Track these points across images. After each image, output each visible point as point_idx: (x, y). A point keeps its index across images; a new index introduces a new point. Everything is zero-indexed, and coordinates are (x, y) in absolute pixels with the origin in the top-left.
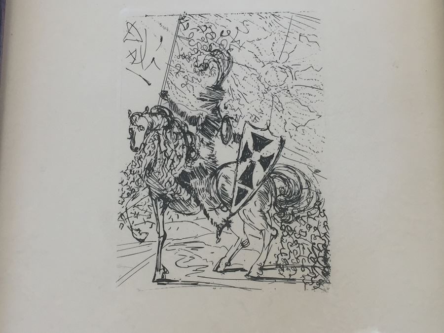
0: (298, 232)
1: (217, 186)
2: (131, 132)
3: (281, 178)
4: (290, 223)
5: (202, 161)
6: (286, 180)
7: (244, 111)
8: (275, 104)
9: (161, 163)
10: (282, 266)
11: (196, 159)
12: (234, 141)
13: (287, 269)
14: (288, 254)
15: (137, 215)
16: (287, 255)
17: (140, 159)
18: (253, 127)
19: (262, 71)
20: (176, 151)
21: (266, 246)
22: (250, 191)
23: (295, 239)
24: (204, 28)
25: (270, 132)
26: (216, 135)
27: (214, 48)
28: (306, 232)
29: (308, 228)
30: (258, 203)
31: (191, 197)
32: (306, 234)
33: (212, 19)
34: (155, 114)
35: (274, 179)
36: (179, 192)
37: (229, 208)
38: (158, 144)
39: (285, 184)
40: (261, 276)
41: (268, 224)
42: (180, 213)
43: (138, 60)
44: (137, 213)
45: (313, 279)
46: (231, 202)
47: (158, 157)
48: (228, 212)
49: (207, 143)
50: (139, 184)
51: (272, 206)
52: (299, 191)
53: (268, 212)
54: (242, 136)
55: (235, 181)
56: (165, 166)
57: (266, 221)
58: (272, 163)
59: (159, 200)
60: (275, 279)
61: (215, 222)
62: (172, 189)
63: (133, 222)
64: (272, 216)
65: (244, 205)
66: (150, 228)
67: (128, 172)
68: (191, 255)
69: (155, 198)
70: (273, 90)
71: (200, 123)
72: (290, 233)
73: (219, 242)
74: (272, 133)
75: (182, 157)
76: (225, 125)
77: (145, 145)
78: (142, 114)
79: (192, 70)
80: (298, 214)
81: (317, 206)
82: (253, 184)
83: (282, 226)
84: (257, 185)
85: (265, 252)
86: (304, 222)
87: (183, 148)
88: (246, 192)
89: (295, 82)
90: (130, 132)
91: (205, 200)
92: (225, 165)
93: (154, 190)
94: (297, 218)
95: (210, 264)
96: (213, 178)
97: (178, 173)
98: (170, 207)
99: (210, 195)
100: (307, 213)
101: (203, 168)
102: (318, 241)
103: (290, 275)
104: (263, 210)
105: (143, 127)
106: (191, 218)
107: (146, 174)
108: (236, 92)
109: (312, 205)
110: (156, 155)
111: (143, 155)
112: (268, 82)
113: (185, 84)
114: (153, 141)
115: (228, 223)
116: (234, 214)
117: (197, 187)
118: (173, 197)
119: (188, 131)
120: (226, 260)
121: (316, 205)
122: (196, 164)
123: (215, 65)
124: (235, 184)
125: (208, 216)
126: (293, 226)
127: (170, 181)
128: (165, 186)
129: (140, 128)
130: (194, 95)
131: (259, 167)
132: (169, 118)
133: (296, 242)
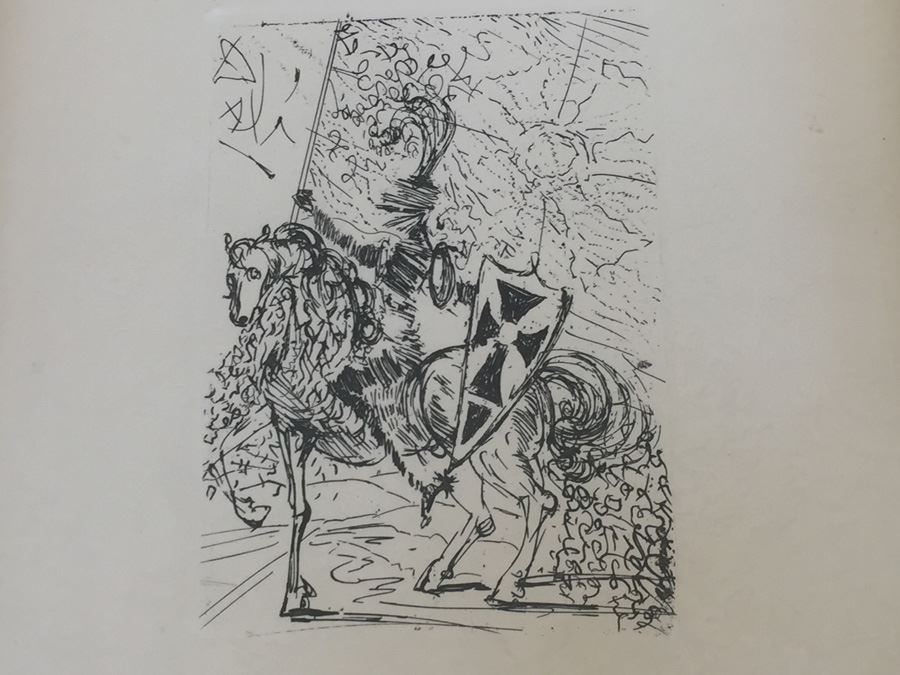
0: (601, 500)
1: (422, 401)
2: (230, 281)
3: (565, 381)
4: (585, 480)
5: (388, 346)
6: (575, 386)
7: (482, 234)
8: (550, 216)
9: (298, 351)
10: (566, 578)
11: (375, 342)
12: (459, 299)
13: (579, 584)
14: (581, 550)
15: (244, 467)
16: (578, 552)
17: (250, 342)
18: (502, 268)
19: (520, 143)
20: (330, 324)
21: (531, 532)
22: (495, 410)
23: (596, 516)
24: (391, 51)
25: (540, 279)
26: (420, 288)
27: (413, 93)
28: (620, 501)
29: (625, 493)
30: (514, 437)
31: (364, 426)
32: (620, 506)
33: (409, 30)
34: (283, 243)
35: (549, 384)
36: (338, 415)
37: (450, 449)
38: (291, 308)
39: (573, 393)
40: (520, 600)
41: (537, 485)
42: (341, 460)
43: (246, 122)
44: (245, 463)
45: (637, 606)
46: (453, 436)
47: (292, 338)
48: (447, 458)
49: (400, 305)
50: (248, 398)
51: (545, 444)
52: (604, 410)
53: (535, 456)
54: (476, 289)
55: (463, 389)
56: (306, 359)
57: (531, 477)
58: (543, 348)
59: (294, 434)
60: (551, 607)
61: (418, 482)
62: (322, 408)
63: (237, 482)
64: (544, 466)
65: (481, 442)
66: (274, 495)
67: (225, 371)
68: (366, 554)
69: (284, 430)
70: (545, 186)
71: (383, 261)
72: (586, 504)
73: (427, 524)
74: (542, 282)
75: (345, 337)
76: (439, 264)
77: (262, 311)
78: (256, 242)
79: (364, 143)
80: (603, 461)
81: (643, 443)
82: (503, 396)
83: (566, 487)
84: (511, 397)
85: (529, 547)
86: (616, 478)
87: (346, 317)
88: (487, 412)
89: (594, 168)
90: (228, 284)
91: (395, 431)
92: (440, 354)
93: (284, 411)
94: (600, 470)
95: (407, 575)
96: (413, 382)
97: (334, 372)
98: (317, 450)
99: (408, 421)
100: (623, 458)
101: (391, 361)
102: (648, 520)
103: (586, 598)
104: (525, 454)
105: (258, 272)
106: (365, 472)
107: (264, 376)
108: (464, 192)
109: (632, 440)
110: (287, 334)
111: (258, 332)
112: (533, 169)
113: (351, 174)
114: (280, 303)
115: (446, 483)
116: (460, 462)
117: (379, 402)
118: (324, 427)
119: (357, 279)
120: (443, 566)
121: (643, 440)
122: (376, 352)
123: (417, 132)
124: (462, 395)
125: (402, 468)
126: (590, 487)
127: (318, 390)
128: (307, 401)
129: (252, 273)
130: (369, 199)
131: (514, 357)
132: (315, 250)
133: (598, 524)
